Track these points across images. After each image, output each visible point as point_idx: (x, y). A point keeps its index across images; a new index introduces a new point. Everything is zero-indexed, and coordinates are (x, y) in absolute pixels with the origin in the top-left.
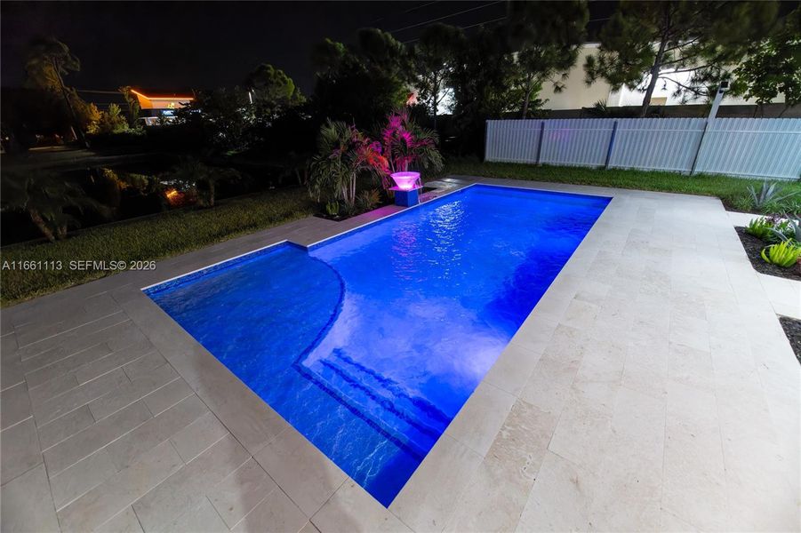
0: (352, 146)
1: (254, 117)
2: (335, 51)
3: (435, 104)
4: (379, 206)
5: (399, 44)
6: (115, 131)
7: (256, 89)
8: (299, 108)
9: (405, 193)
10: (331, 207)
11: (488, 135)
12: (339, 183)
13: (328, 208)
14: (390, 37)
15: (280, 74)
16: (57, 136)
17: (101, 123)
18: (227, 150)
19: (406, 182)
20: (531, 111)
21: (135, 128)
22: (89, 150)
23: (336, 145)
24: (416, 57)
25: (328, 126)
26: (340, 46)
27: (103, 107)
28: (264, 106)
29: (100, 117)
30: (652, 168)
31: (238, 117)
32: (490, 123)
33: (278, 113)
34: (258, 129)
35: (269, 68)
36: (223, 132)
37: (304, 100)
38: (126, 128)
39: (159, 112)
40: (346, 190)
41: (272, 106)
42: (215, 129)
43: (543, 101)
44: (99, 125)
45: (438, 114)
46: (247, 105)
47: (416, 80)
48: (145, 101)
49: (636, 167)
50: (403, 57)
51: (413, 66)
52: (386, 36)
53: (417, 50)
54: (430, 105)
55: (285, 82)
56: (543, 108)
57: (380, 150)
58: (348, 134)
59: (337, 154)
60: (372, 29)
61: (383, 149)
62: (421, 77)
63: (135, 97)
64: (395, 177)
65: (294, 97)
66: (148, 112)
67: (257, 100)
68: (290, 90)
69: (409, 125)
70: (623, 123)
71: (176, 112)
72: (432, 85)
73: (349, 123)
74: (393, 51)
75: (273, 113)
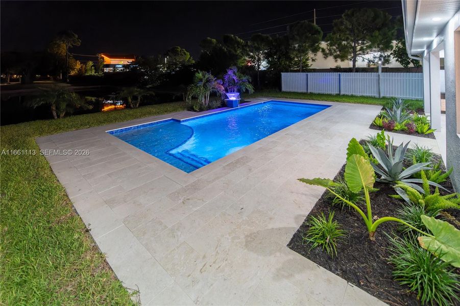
0: (208, 81)
1: (166, 69)
2: (211, 42)
3: (259, 65)
4: (219, 107)
5: (242, 41)
6: (87, 74)
7: (170, 56)
8: (191, 66)
9: (232, 101)
10: (196, 107)
11: (282, 79)
12: (200, 96)
13: (194, 107)
14: (237, 38)
15: (183, 50)
16: (48, 76)
17: (80, 70)
18: (147, 85)
19: (233, 97)
20: (305, 69)
21: (98, 73)
22: (68, 83)
23: (201, 80)
24: (249, 47)
25: (199, 73)
26: (214, 40)
27: (84, 62)
28: (172, 65)
29: (80, 67)
30: (361, 94)
31: (157, 69)
32: (283, 74)
33: (179, 68)
34: (167, 75)
35: (178, 48)
36: (147, 76)
37: (194, 62)
38: (93, 73)
39: (114, 66)
40: (204, 100)
41: (176, 64)
42: (143, 74)
43: (310, 65)
44: (78, 71)
45: (260, 69)
46: (164, 64)
47: (249, 55)
48: (108, 60)
49: (354, 94)
50: (243, 46)
51: (248, 49)
52: (236, 38)
53: (249, 43)
54: (256, 66)
55: (185, 54)
56: (311, 68)
57: (222, 83)
58: (207, 76)
59: (201, 84)
60: (229, 35)
61: (223, 83)
62: (252, 54)
63: (103, 58)
64: (228, 95)
65: (189, 61)
66: (108, 66)
67: (169, 62)
68: (187, 57)
69: (237, 74)
70: (343, 75)
71: (124, 66)
72: (257, 57)
73: (208, 72)
74: (238, 43)
75: (176, 67)
